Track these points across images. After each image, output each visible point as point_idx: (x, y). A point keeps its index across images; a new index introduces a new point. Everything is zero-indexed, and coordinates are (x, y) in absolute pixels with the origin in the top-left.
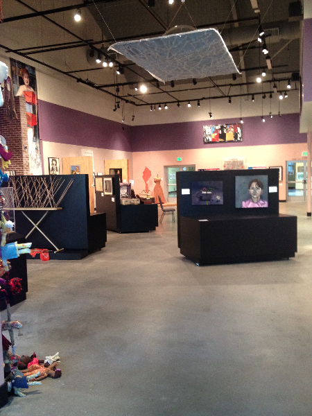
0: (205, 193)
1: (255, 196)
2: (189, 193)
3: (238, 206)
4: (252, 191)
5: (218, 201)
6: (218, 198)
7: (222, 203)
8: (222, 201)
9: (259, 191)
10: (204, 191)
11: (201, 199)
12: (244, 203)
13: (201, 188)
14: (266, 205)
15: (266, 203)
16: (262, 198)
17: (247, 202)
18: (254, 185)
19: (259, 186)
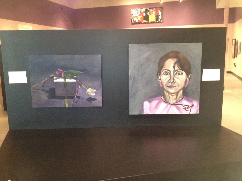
0: (61, 80)
1: (172, 91)
2: (25, 82)
3: (133, 111)
4: (164, 79)
5: (90, 99)
6: (91, 92)
7: (99, 102)
8: (99, 98)
9: (181, 79)
10: (60, 76)
11: (52, 93)
12: (146, 104)
13: (52, 69)
14: (195, 110)
15: (196, 104)
16: (186, 93)
17: (155, 103)
18: (170, 64)
19: (182, 68)
